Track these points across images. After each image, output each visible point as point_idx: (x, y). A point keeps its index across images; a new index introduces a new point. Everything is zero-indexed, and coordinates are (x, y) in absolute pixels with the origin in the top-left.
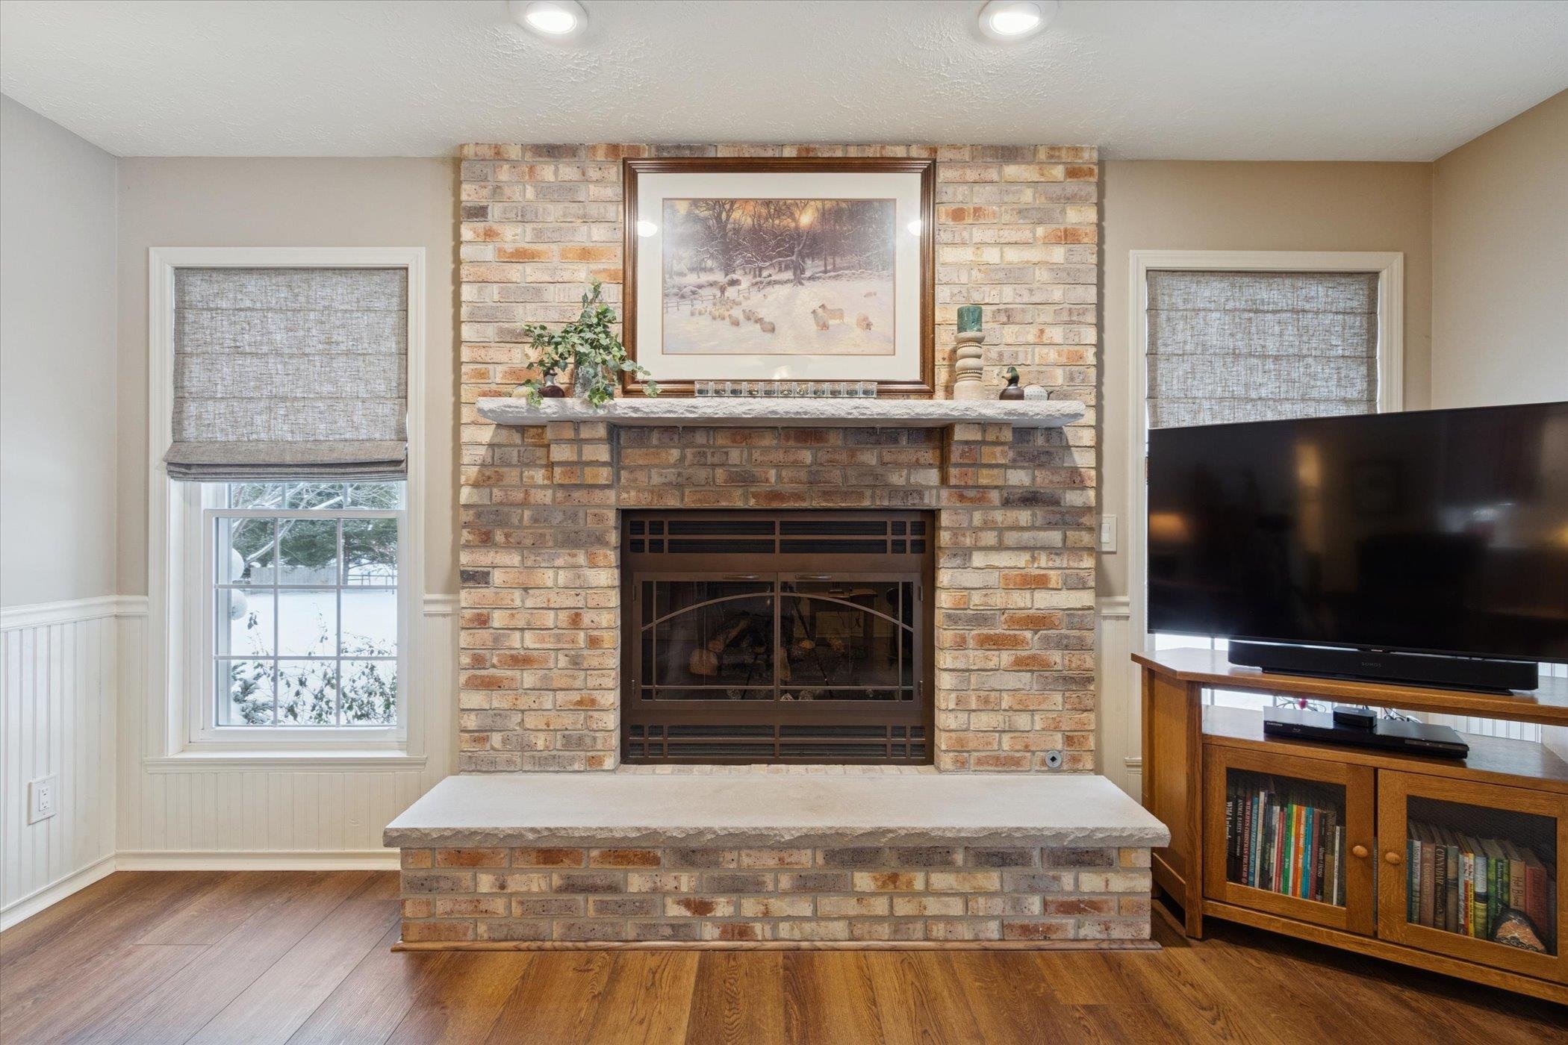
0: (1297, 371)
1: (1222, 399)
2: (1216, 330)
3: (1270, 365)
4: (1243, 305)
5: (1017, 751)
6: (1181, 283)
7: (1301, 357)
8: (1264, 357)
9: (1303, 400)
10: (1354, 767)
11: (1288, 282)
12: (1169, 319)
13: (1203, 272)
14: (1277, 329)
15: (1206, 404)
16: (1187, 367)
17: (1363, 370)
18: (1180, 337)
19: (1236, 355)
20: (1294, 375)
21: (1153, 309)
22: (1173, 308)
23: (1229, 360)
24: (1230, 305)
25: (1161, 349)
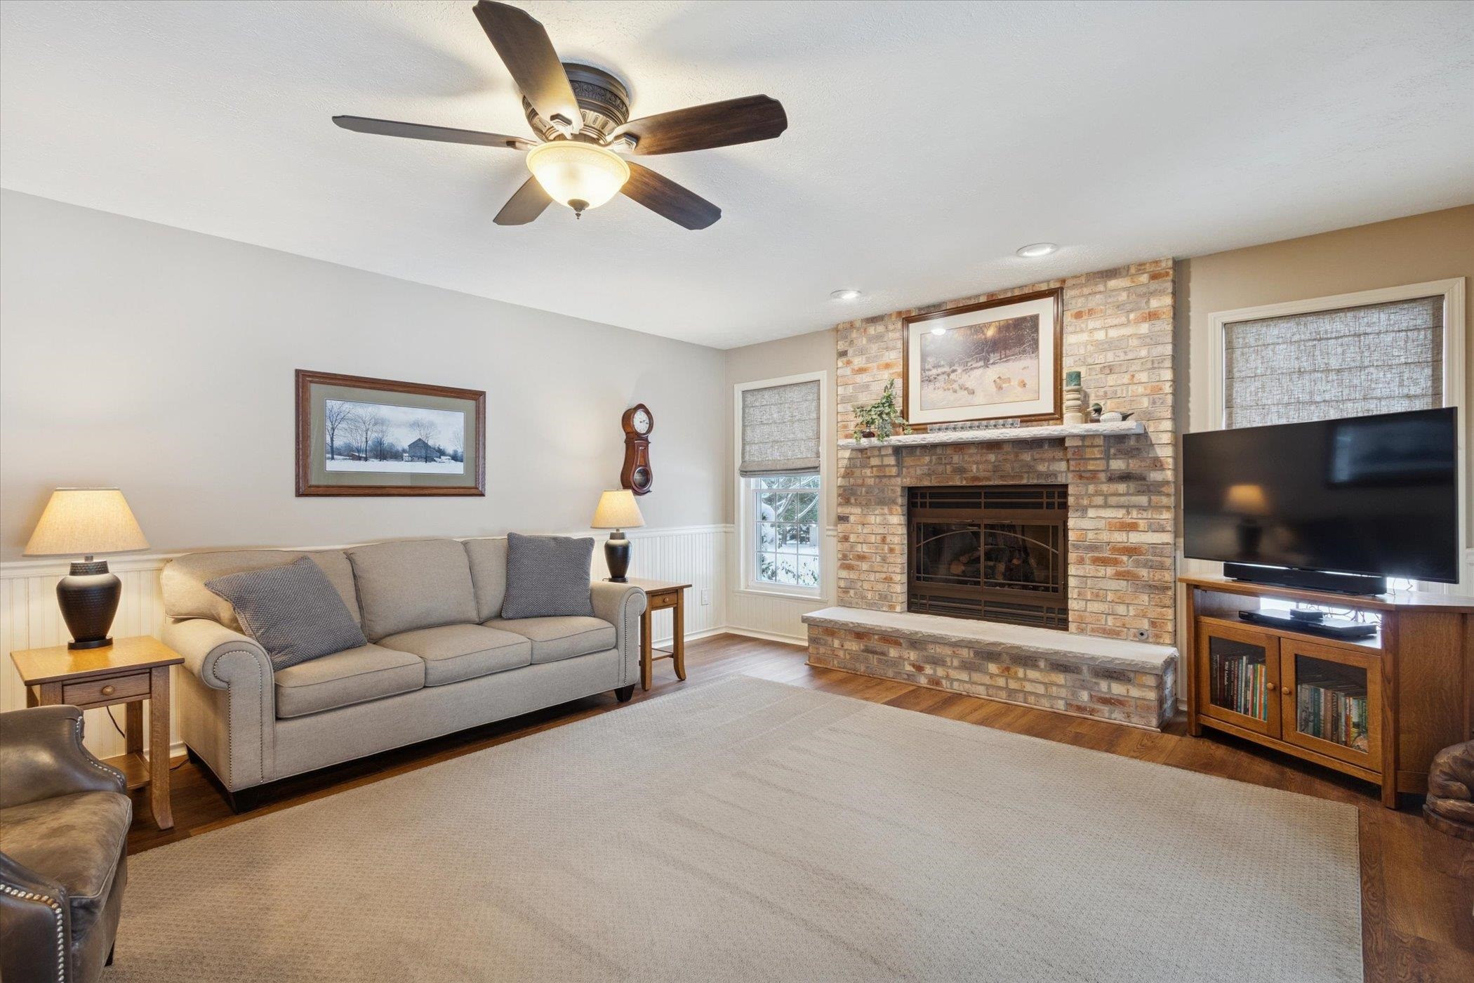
0: (1359, 379)
1: (1289, 404)
2: (1283, 357)
3: (1333, 376)
4: (1308, 336)
5: (1118, 627)
6: (1254, 329)
7: (1362, 368)
8: (1328, 371)
9: (1365, 399)
10: (1269, 637)
11: (1350, 315)
12: (1243, 354)
13: (1272, 319)
14: (1340, 350)
15: (1274, 409)
16: (1258, 384)
17: (1428, 371)
18: (1252, 365)
19: (1301, 372)
20: (1356, 382)
21: (1230, 347)
22: (1246, 346)
23: (1295, 376)
24: (1296, 338)
25: (1237, 375)
